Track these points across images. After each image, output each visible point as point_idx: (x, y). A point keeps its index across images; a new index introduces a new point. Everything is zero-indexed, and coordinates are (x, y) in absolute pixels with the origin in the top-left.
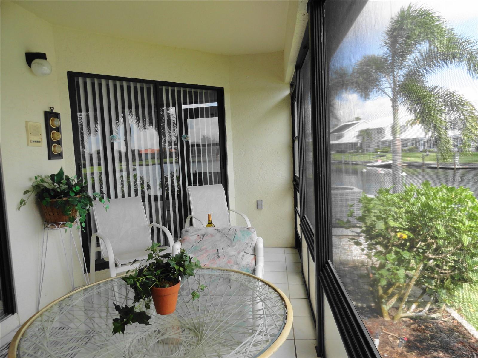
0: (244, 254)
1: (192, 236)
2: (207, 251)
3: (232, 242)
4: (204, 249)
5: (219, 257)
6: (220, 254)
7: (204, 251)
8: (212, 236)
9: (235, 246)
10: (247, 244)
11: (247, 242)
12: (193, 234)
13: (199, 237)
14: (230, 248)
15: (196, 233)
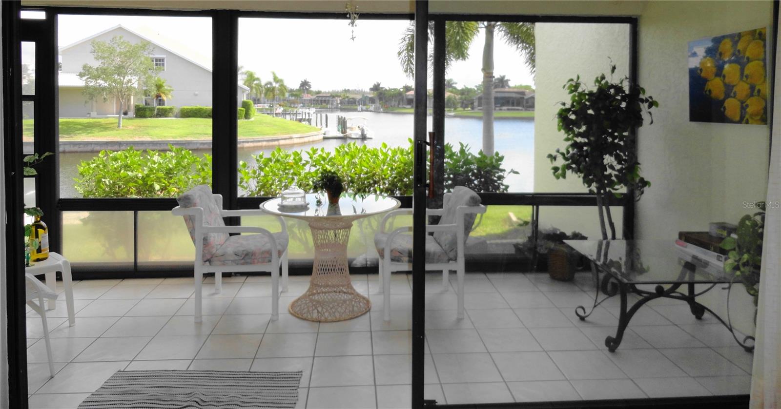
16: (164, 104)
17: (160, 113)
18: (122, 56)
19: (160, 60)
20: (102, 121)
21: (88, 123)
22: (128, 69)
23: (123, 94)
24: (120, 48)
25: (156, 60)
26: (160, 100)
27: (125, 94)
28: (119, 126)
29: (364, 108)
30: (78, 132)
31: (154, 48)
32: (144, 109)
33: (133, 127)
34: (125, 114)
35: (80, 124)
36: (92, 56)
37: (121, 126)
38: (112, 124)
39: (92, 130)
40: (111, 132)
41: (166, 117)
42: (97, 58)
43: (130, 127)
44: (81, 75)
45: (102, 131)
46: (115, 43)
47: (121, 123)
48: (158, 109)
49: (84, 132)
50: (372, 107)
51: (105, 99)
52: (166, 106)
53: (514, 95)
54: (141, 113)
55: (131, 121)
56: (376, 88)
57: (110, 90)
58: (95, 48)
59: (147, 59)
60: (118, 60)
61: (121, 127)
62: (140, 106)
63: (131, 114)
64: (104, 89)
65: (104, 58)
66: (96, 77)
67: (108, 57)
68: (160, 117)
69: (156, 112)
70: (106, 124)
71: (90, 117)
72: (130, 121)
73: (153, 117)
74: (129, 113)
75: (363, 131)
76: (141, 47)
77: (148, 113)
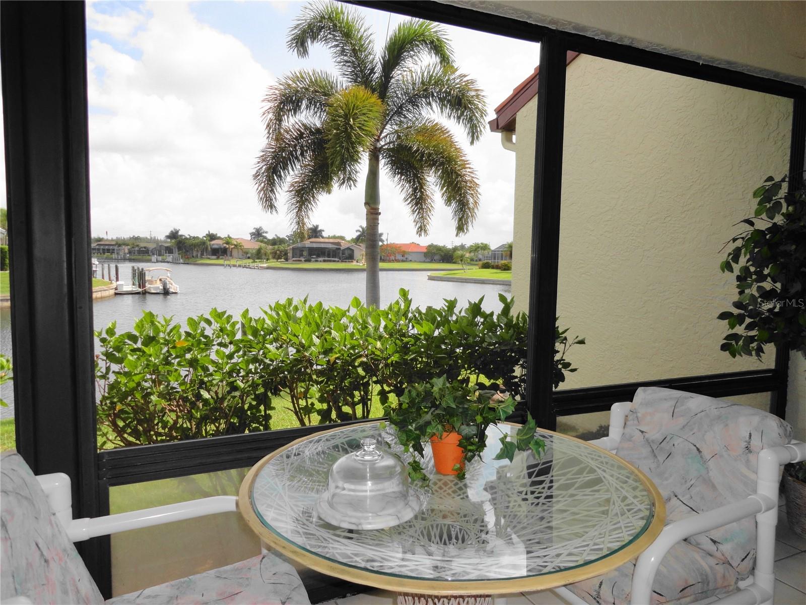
29: (160, 258)
50: (170, 258)
53: (330, 246)
56: (174, 235)
75: (165, 285)
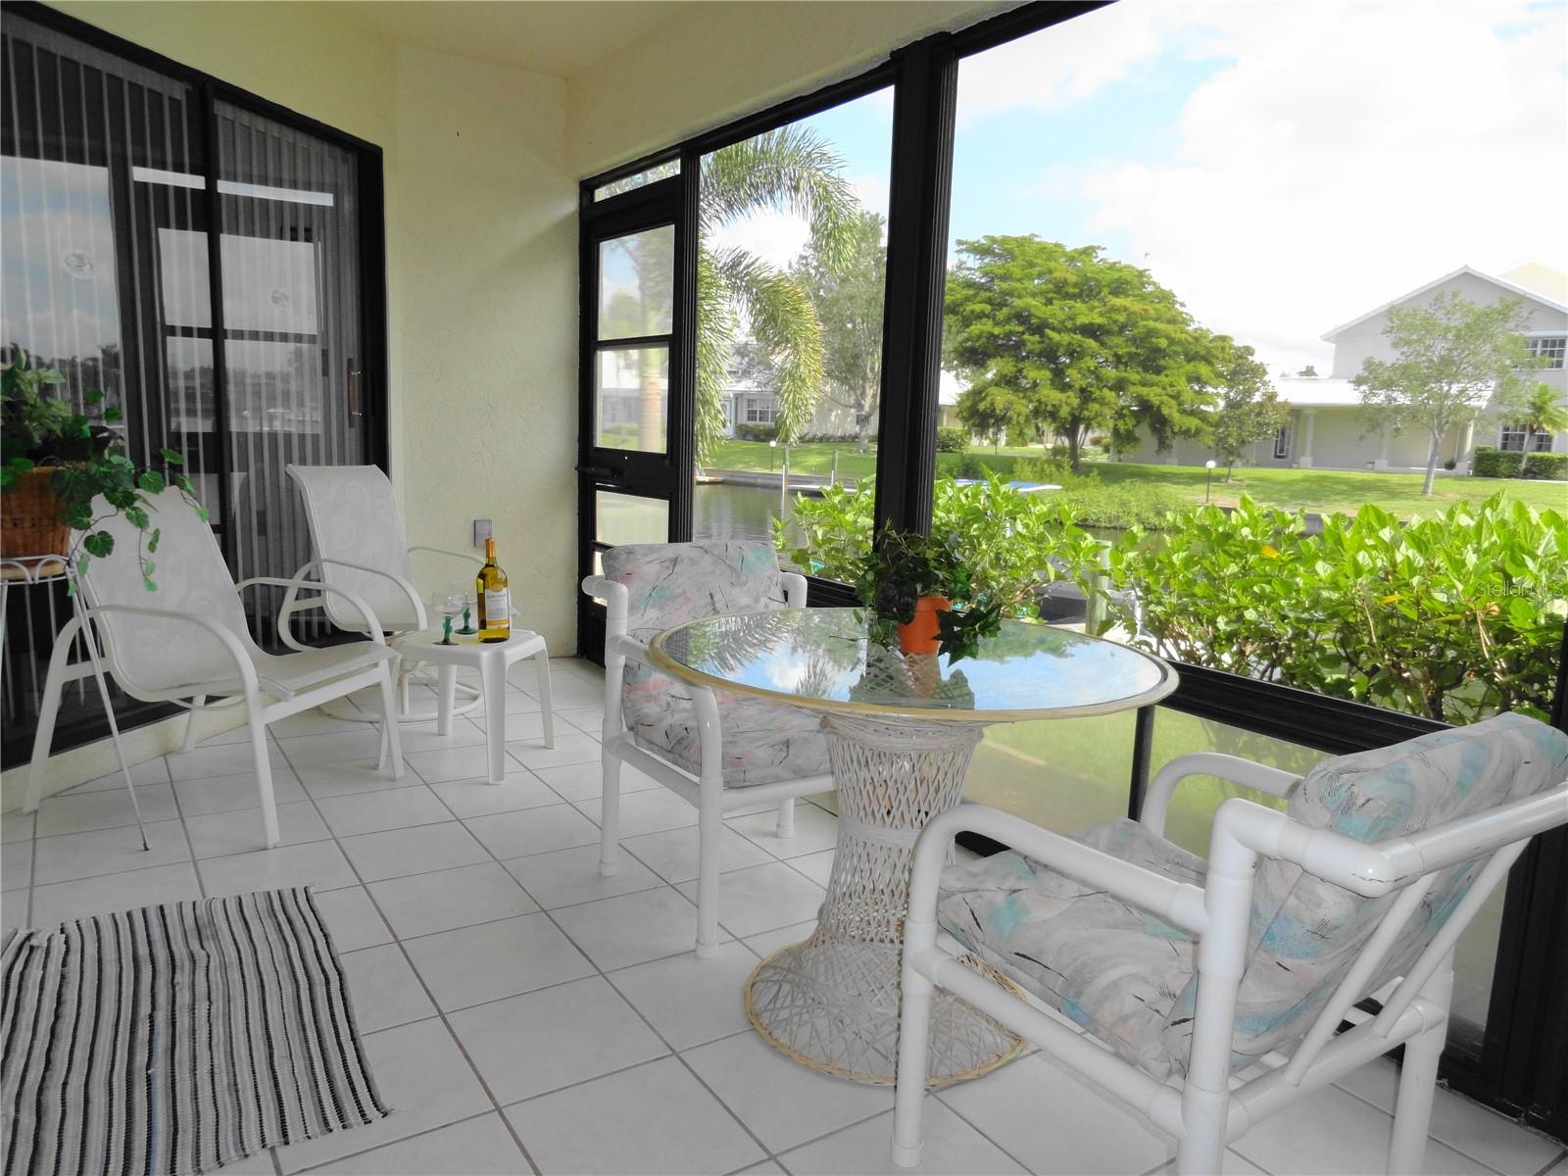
0: (768, 601)
1: (648, 563)
2: (688, 599)
3: (738, 576)
4: (680, 595)
5: (718, 612)
6: (718, 606)
7: (681, 600)
8: (693, 562)
9: (745, 584)
10: (770, 578)
11: (769, 573)
12: (647, 559)
13: (666, 564)
14: (736, 591)
15: (655, 556)
16: (1549, 449)
17: (1534, 469)
18: (1450, 336)
19: (1554, 343)
20: (1394, 479)
21: (1363, 481)
22: (1461, 363)
23: (1444, 421)
24: (1449, 319)
25: (1545, 343)
26: (1541, 438)
27: (1447, 422)
28: (1425, 492)
30: (1338, 497)
31: (1531, 313)
32: (1495, 458)
33: (1458, 497)
34: (1450, 466)
35: (1346, 482)
36: (1386, 341)
37: (1430, 490)
38: (1412, 485)
39: (1363, 495)
40: (1404, 502)
41: (1548, 478)
42: (1395, 345)
43: (1451, 495)
44: (1359, 381)
45: (1385, 499)
46: (1440, 308)
47: (1431, 484)
48: (1530, 459)
49: (1346, 499)
51: (1397, 430)
52: (1555, 453)
54: (1487, 466)
55: (1457, 485)
57: (1413, 414)
58: (1393, 322)
59: (1515, 340)
60: (1440, 348)
61: (1430, 495)
62: (1489, 451)
63: (1464, 466)
64: (1398, 410)
65: (1408, 343)
66: (1388, 385)
67: (1420, 341)
68: (1534, 478)
69: (1523, 465)
70: (1400, 484)
71: (1372, 470)
72: (1457, 482)
73: (1516, 477)
74: (1458, 465)
76: (1499, 313)
77: (1503, 467)
